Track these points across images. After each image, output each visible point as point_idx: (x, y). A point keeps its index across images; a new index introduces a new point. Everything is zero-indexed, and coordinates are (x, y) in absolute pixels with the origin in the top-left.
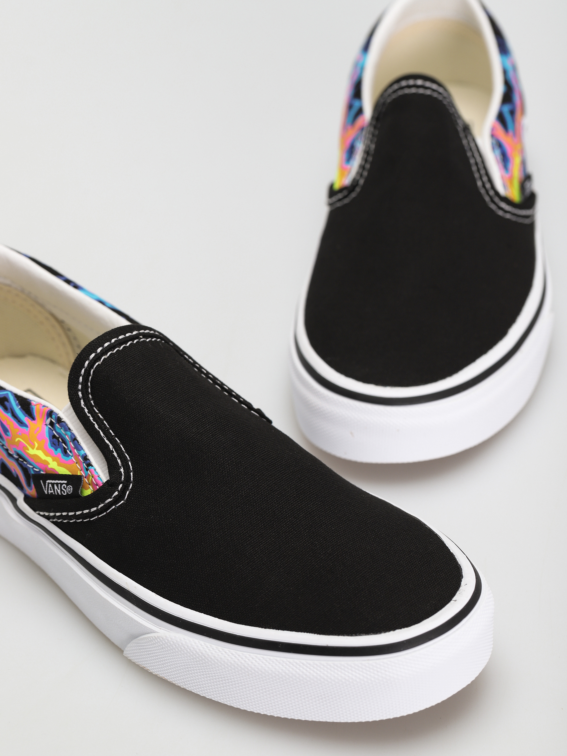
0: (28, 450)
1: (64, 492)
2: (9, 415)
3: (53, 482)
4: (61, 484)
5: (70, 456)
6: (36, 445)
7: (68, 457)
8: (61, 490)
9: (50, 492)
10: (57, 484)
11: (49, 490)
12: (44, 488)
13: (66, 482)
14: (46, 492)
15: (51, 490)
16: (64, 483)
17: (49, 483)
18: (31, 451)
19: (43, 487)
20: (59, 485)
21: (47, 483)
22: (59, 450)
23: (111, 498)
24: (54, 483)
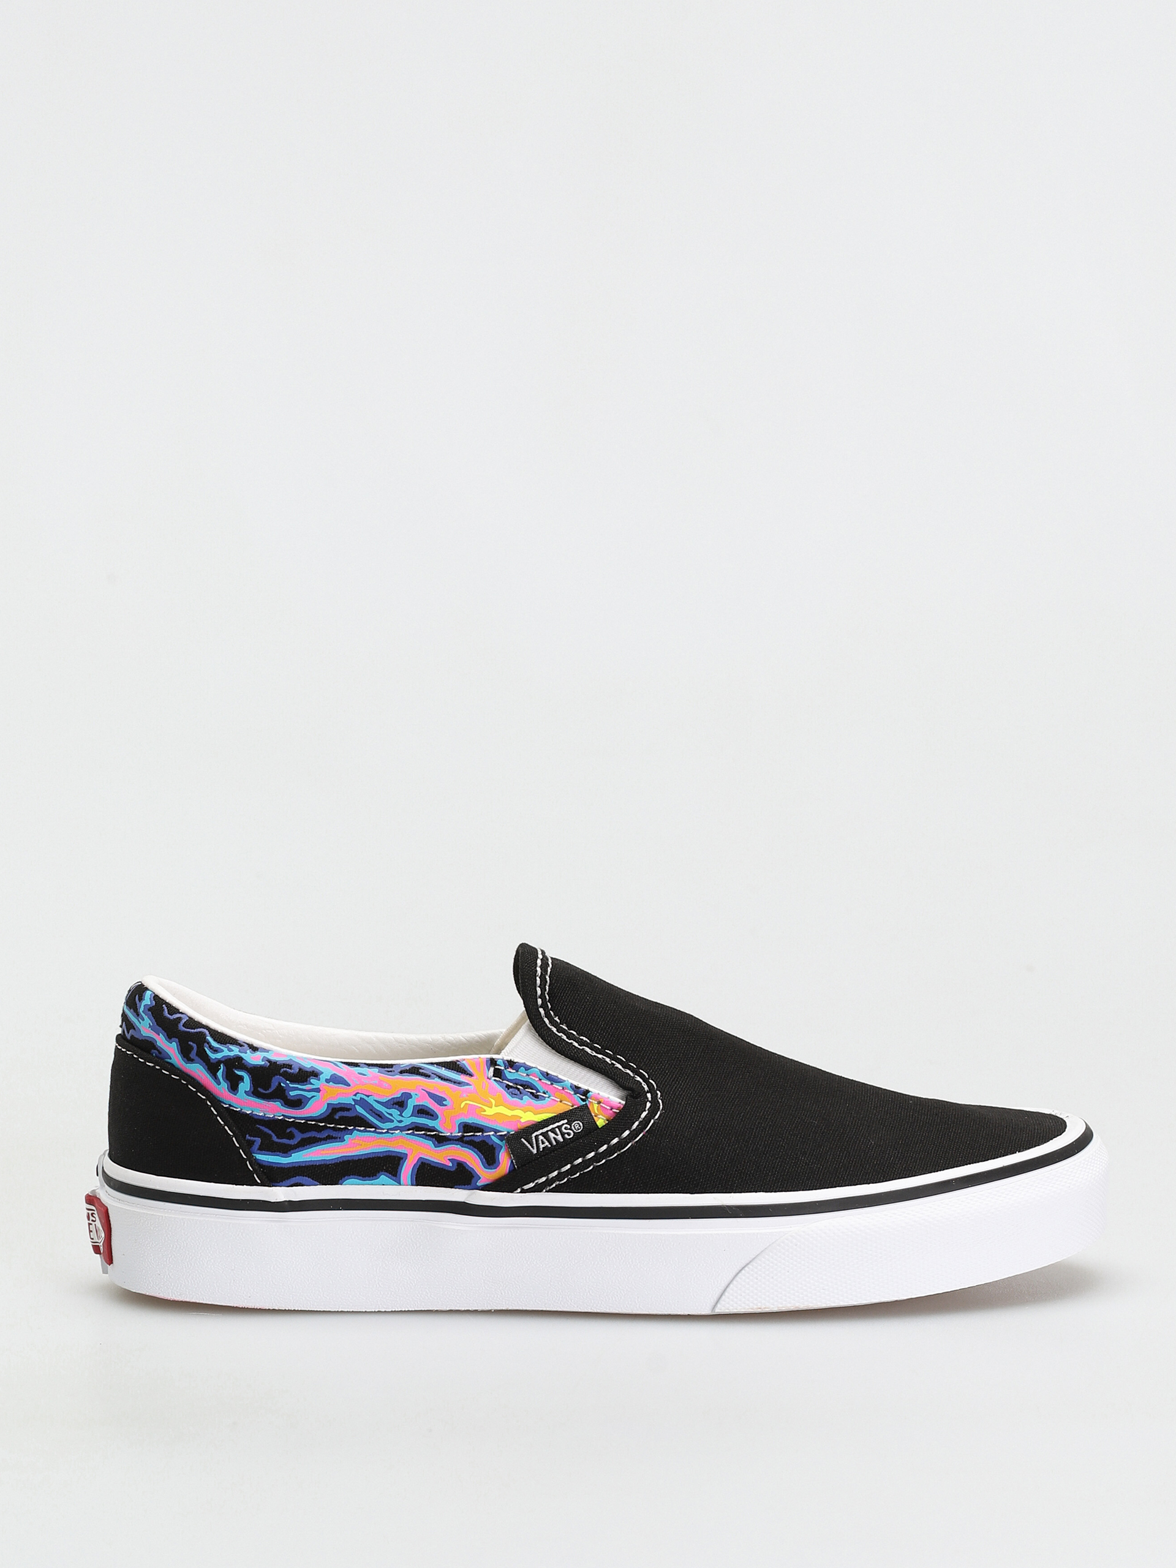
0: (485, 1111)
1: (569, 1134)
2: (437, 1080)
3: (545, 1130)
4: (559, 1127)
5: (546, 1099)
6: (493, 1102)
7: (545, 1100)
8: (563, 1134)
9: (542, 1146)
10: (553, 1131)
11: (541, 1144)
12: (530, 1147)
13: (566, 1121)
14: (535, 1151)
15: (543, 1143)
16: (563, 1124)
17: (536, 1137)
18: (489, 1111)
19: (528, 1145)
20: (557, 1129)
21: (534, 1138)
22: (525, 1097)
23: (645, 1111)
24: (548, 1131)
